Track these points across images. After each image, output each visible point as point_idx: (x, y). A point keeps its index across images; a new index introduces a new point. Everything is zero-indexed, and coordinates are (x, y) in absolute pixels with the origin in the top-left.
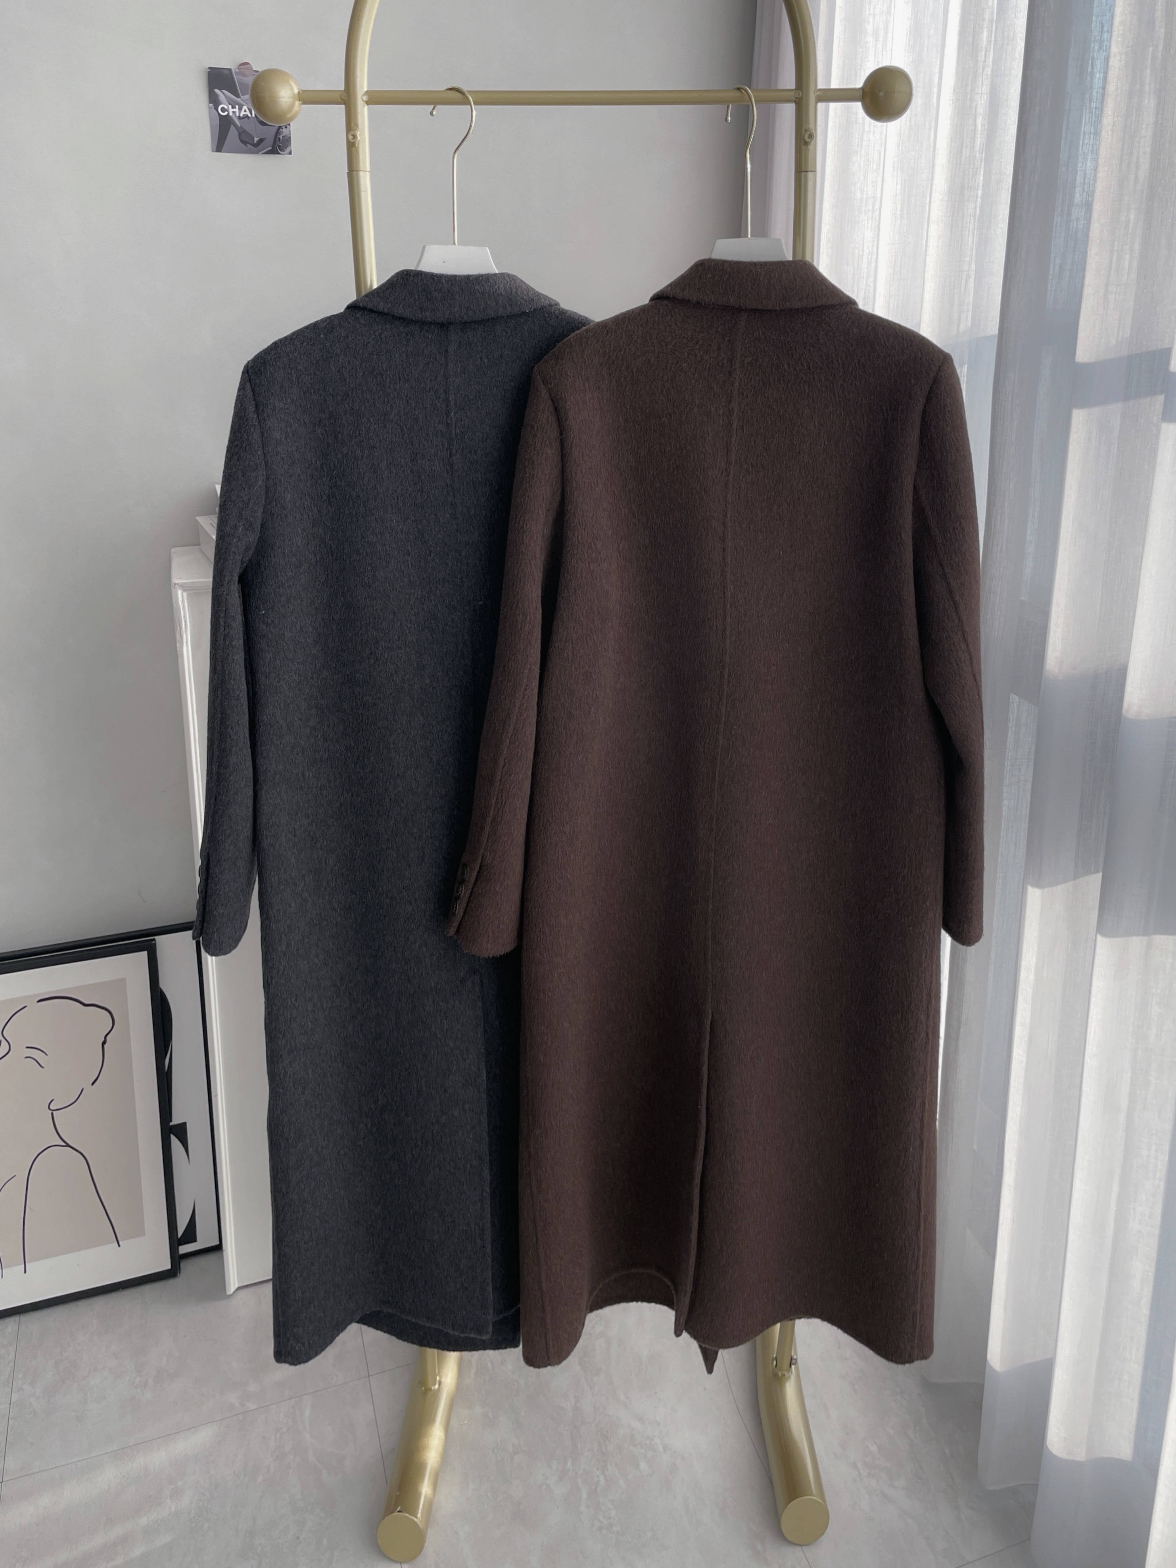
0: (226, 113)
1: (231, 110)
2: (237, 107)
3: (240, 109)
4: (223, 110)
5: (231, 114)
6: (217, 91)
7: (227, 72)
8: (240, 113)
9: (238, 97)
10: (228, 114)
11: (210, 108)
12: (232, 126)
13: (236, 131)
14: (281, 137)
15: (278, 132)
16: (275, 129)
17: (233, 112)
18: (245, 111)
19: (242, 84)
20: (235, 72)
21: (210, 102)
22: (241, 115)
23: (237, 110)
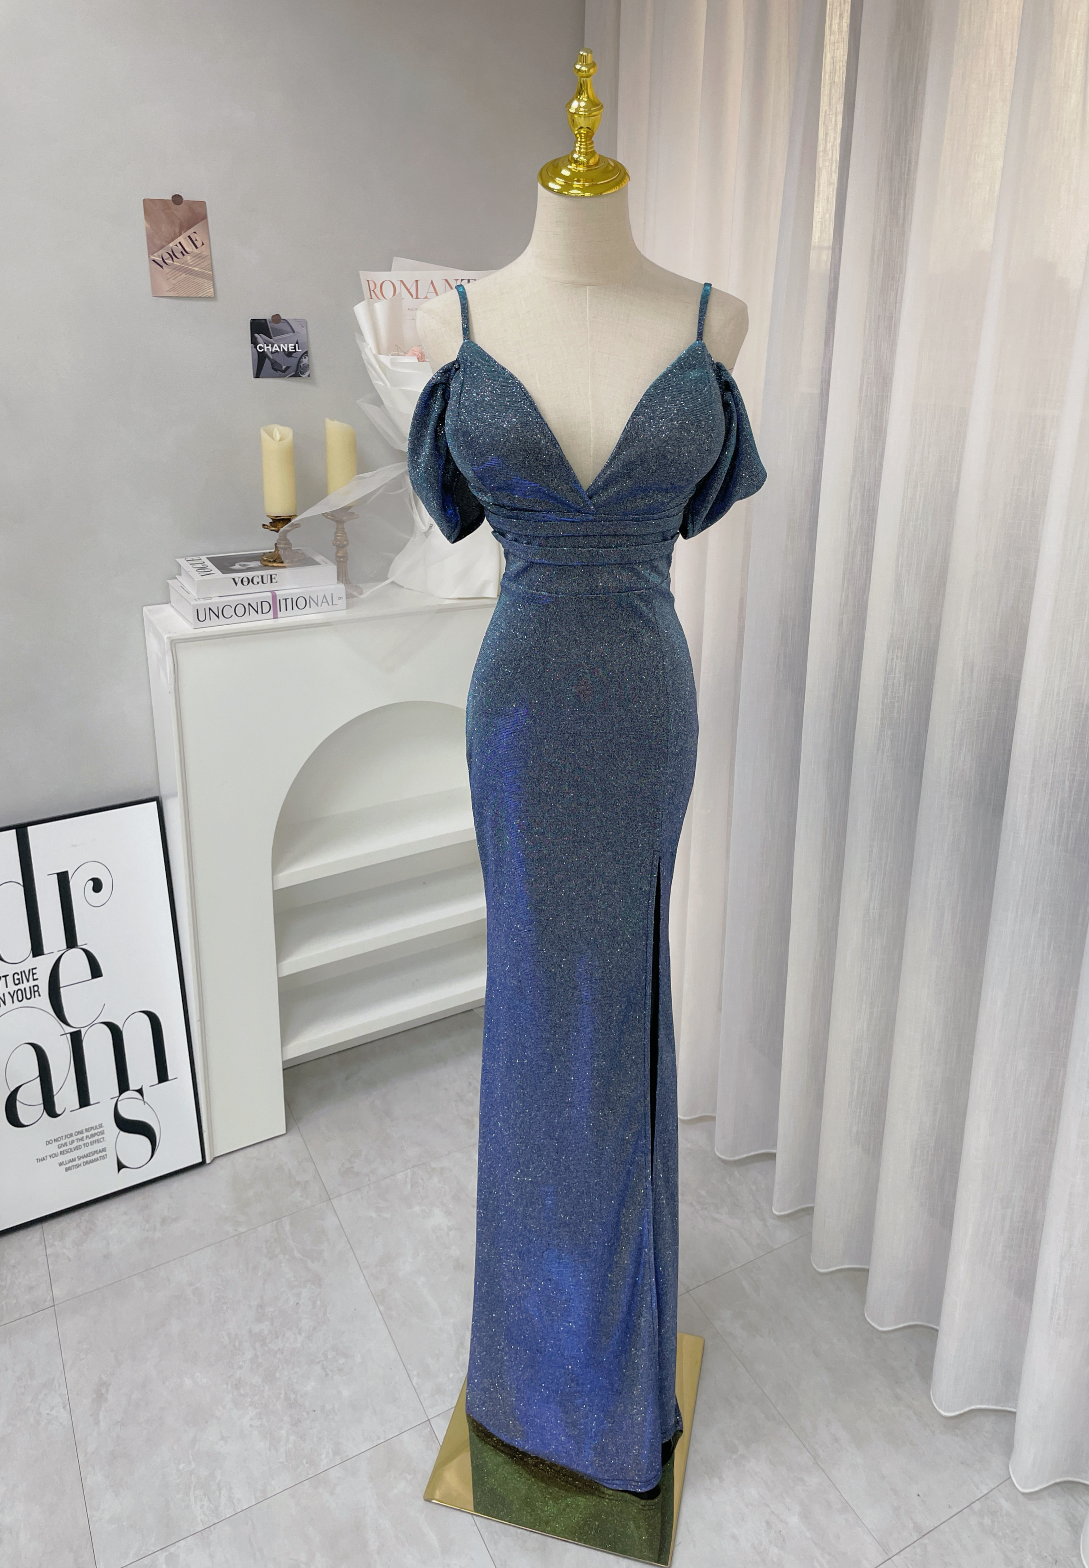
0: (262, 350)
1: (266, 348)
2: (270, 345)
3: (272, 347)
4: (260, 348)
5: (266, 350)
6: (256, 335)
7: (264, 321)
8: (272, 349)
9: (271, 338)
10: (264, 351)
11: (252, 347)
12: (267, 359)
13: (269, 362)
14: (302, 365)
15: (299, 362)
16: (298, 359)
17: (268, 349)
18: (276, 348)
19: (274, 329)
20: (270, 322)
21: (252, 343)
22: (273, 351)
23: (270, 347)
